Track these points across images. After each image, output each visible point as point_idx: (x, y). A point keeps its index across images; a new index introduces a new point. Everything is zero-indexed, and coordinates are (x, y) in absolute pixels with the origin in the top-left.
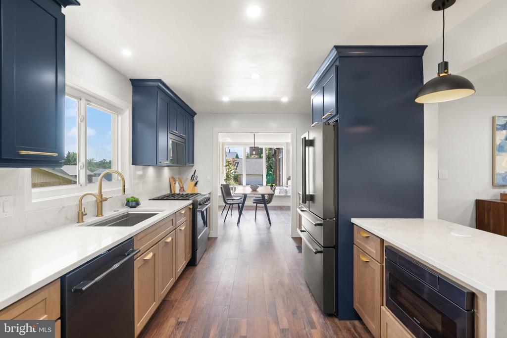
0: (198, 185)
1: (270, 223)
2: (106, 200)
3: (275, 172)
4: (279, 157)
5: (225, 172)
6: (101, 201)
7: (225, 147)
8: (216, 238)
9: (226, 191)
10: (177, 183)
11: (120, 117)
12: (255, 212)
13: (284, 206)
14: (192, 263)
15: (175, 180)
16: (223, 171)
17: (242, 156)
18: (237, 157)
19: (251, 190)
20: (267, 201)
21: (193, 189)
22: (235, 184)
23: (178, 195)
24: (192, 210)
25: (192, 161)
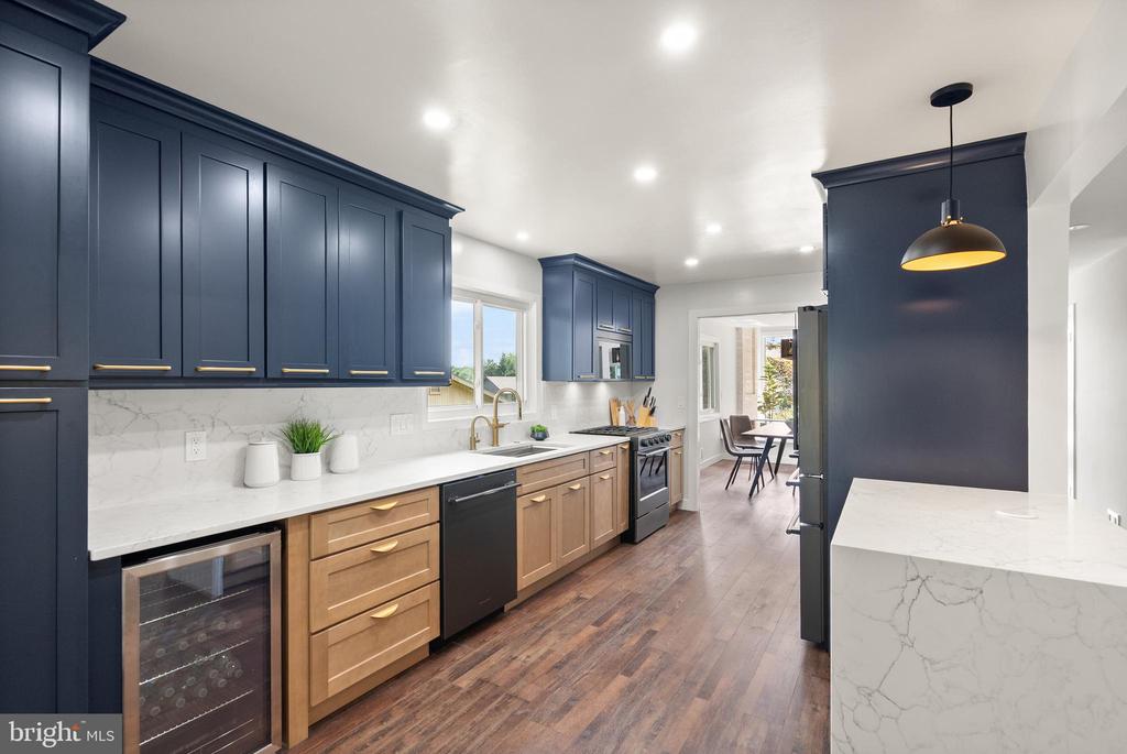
0: (653, 414)
2: (502, 426)
6: (496, 427)
10: (622, 408)
14: (629, 538)
15: (619, 405)
21: (648, 421)
23: (618, 428)
24: (628, 452)
25: (649, 372)
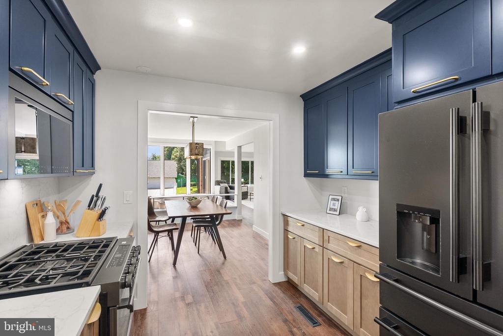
1: (225, 257)
10: (51, 215)
21: (96, 228)
25: (88, 161)
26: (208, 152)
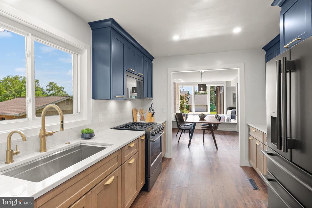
0: (154, 116)
1: (217, 148)
2: (51, 134)
3: (216, 104)
4: (220, 93)
5: (180, 104)
6: (44, 136)
7: (179, 86)
8: (170, 159)
9: (180, 119)
10: (138, 113)
11: (79, 56)
12: (202, 135)
13: (226, 131)
14: (146, 188)
15: (137, 111)
16: (178, 103)
17: (192, 93)
18: (188, 93)
19: (199, 118)
20: (214, 128)
21: (151, 119)
22: (187, 111)
23: (138, 124)
24: (144, 141)
25: (150, 95)
26: (222, 88)
